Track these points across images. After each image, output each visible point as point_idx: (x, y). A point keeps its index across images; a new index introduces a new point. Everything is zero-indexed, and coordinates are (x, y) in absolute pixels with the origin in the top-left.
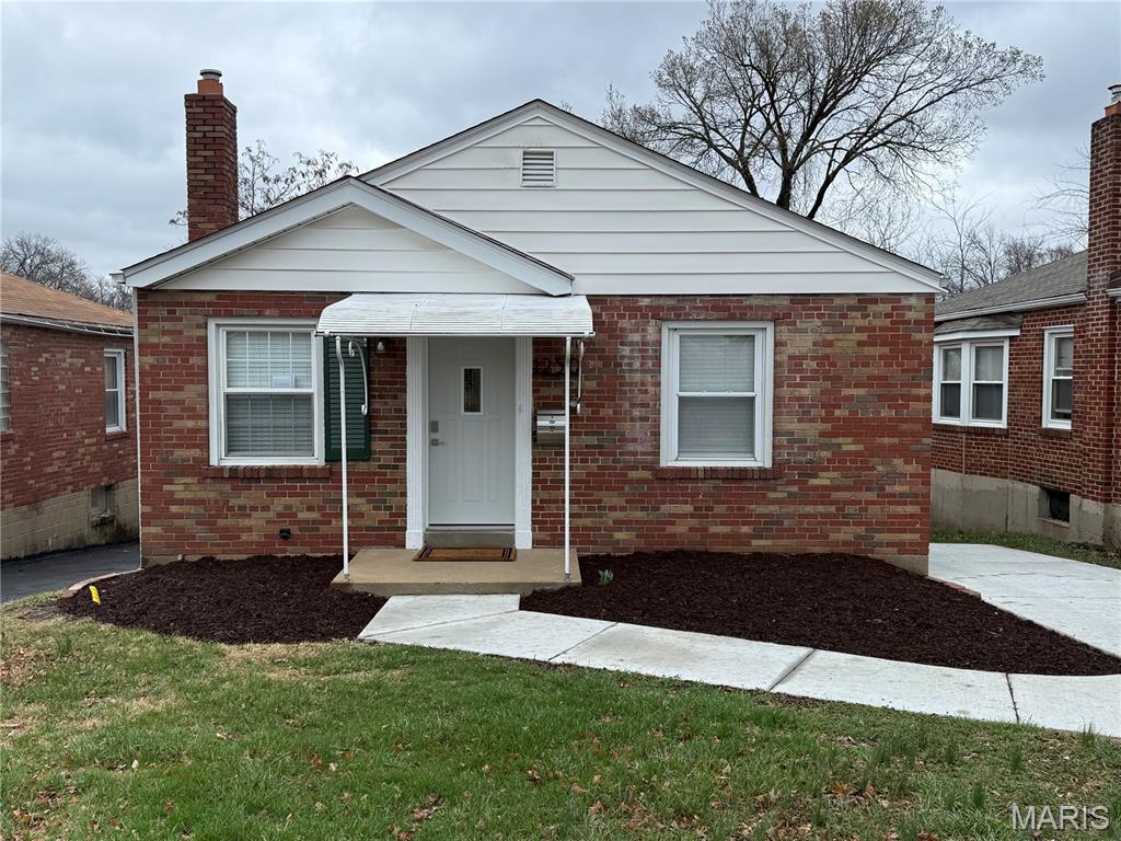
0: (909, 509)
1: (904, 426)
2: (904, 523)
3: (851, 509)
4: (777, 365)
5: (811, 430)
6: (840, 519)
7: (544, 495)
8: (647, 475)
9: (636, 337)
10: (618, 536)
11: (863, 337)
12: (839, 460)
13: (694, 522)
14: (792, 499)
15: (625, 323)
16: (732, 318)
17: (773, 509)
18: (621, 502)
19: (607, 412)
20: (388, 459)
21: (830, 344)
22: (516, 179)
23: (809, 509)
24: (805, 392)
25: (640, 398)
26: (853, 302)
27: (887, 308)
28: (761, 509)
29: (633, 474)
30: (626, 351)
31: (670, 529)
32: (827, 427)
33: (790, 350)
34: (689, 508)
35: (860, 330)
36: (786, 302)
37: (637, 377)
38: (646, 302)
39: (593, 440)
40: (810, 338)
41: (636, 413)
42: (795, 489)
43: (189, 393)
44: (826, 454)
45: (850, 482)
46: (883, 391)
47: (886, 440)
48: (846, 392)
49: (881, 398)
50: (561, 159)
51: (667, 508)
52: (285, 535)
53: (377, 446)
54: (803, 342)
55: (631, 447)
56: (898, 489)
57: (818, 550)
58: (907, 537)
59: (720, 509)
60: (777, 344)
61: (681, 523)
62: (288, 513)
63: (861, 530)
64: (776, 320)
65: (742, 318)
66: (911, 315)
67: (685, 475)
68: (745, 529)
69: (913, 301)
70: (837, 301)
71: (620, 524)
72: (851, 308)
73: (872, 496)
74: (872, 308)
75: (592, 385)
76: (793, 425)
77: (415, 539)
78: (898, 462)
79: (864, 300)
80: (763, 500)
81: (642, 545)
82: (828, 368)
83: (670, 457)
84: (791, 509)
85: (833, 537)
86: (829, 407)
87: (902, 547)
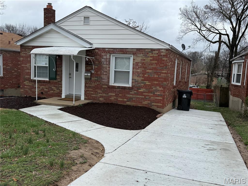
0: (160, 98)
1: (160, 79)
2: (158, 101)
3: (147, 97)
4: (133, 64)
5: (140, 79)
6: (145, 99)
7: (87, 89)
8: (106, 87)
9: (105, 57)
10: (101, 99)
11: (152, 58)
12: (145, 86)
13: (115, 97)
14: (135, 94)
15: (103, 54)
16: (124, 54)
17: (131, 96)
18: (101, 92)
19: (99, 73)
20: (59, 80)
21: (144, 60)
23: (138, 96)
24: (139, 70)
25: (105, 70)
26: (150, 50)
27: (157, 52)
28: (129, 96)
29: (104, 86)
30: (103, 60)
31: (110, 98)
32: (143, 78)
33: (136, 61)
34: (114, 94)
35: (151, 57)
36: (135, 50)
37: (105, 66)
38: (107, 49)
39: (96, 79)
40: (140, 58)
41: (105, 73)
42: (136, 92)
43: (28, 65)
44: (142, 85)
45: (147, 91)
46: (155, 71)
47: (156, 82)
48: (147, 71)
49: (155, 73)
50: (91, 18)
51: (110, 94)
52: (42, 93)
53: (58, 77)
54: (139, 60)
55: (103, 81)
56: (158, 93)
57: (140, 105)
58: (159, 104)
59: (120, 95)
60: (134, 60)
61: (113, 97)
62: (43, 89)
63: (149, 102)
64: (133, 54)
65: (126, 54)
66: (162, 54)
67: (113, 87)
68: (125, 100)
69: (163, 50)
70: (146, 50)
71: (101, 97)
72: (149, 52)
73: (152, 95)
74: (154, 52)
75: (96, 67)
76: (136, 78)
77: (63, 96)
78: (158, 87)
79: (152, 50)
80: (129, 94)
81: (105, 101)
82: (144, 66)
83: (112, 83)
84: (135, 96)
85: (144, 103)
86: (143, 74)
87: (158, 106)
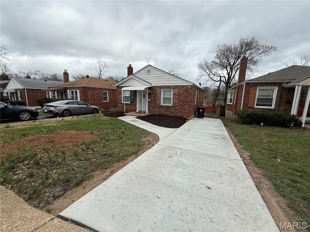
0: (187, 112)
1: (187, 102)
2: (187, 113)
3: (181, 111)
4: (173, 94)
5: (176, 102)
6: (179, 112)
7: (149, 107)
8: (159, 106)
9: (158, 91)
10: (156, 112)
11: (183, 91)
12: (180, 105)
13: (163, 111)
14: (174, 110)
15: (157, 89)
16: (168, 88)
17: (172, 111)
18: (156, 109)
19: (155, 99)
20: (135, 103)
21: (179, 91)
22: (147, 73)
23: (176, 111)
24: (176, 97)
25: (158, 97)
26: (182, 86)
27: (186, 87)
28: (171, 111)
29: (158, 106)
30: (157, 92)
31: (161, 112)
32: (178, 101)
33: (175, 92)
34: (163, 110)
35: (183, 90)
36: (174, 86)
37: (158, 95)
38: (159, 87)
39: (154, 102)
40: (177, 91)
41: (158, 99)
42: (174, 108)
43: (120, 96)
44: (178, 105)
45: (181, 108)
46: (185, 97)
47: (185, 103)
48: (181, 97)
49: (185, 98)
50: (151, 71)
51: (161, 110)
52: (127, 110)
53: (134, 102)
54: (176, 91)
55: (157, 103)
56: (186, 109)
57: (177, 116)
58: (187, 115)
59: (166, 110)
60: (173, 91)
61: (162, 111)
62: (127, 108)
63: (182, 114)
64: (173, 89)
65: (169, 88)
66: (189, 88)
67: (163, 106)
68: (169, 113)
69: (189, 86)
70: (180, 86)
71: (156, 111)
72: (182, 87)
73: (183, 110)
74: (184, 87)
75: (154, 96)
76: (175, 101)
77: (137, 111)
78: (187, 106)
79: (184, 86)
80: (171, 110)
81: (158, 113)
82: (179, 95)
83: (162, 104)
84: (174, 111)
85: (179, 114)
86: (179, 99)
87: (186, 116)
